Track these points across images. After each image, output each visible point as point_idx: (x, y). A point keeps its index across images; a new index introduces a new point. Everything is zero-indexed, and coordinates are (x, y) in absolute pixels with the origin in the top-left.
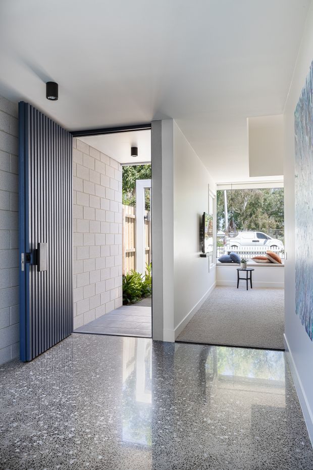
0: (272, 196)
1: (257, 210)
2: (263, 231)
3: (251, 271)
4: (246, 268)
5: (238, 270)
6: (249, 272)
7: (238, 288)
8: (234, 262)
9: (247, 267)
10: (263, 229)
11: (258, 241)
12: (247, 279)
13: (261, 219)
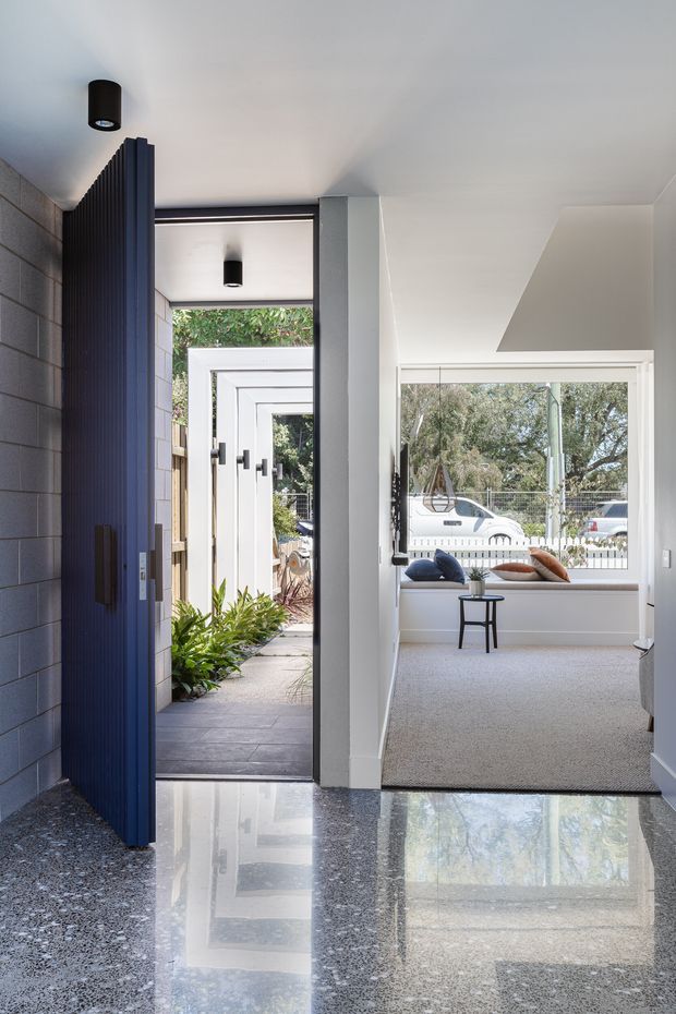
0: (489, 401)
1: (452, 437)
2: (468, 496)
3: (494, 601)
4: (482, 594)
5: (462, 600)
6: (491, 603)
7: (460, 647)
8: (446, 579)
9: (487, 592)
10: (470, 490)
11: (459, 523)
12: (486, 624)
13: (464, 462)
